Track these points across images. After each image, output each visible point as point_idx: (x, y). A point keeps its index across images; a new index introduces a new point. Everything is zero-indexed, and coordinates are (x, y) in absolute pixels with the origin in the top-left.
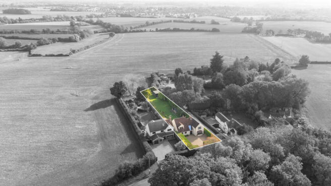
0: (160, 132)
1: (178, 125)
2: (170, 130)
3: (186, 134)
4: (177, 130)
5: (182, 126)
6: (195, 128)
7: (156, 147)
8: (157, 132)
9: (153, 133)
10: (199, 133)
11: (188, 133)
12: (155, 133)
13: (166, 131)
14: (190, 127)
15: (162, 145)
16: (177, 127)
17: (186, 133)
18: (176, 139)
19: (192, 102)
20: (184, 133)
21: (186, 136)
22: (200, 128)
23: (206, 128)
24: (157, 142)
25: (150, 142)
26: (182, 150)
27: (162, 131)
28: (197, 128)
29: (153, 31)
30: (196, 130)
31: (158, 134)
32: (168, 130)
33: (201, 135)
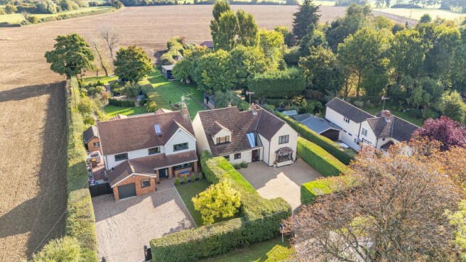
0: (143, 153)
1: (211, 132)
2: (185, 146)
3: (238, 161)
4: (207, 147)
5: (225, 133)
6: (269, 139)
7: (122, 210)
8: (133, 155)
9: (118, 158)
10: (282, 156)
11: (246, 156)
12: (125, 156)
13: (167, 149)
14: (251, 137)
15: (148, 200)
16: (210, 138)
17: (237, 156)
18: (204, 177)
19: (257, 76)
20: (232, 156)
21: (237, 167)
22: (284, 139)
23: (305, 142)
24: (130, 192)
25: (101, 191)
26: (219, 220)
27: (151, 152)
28: (275, 138)
29: (189, 4)
30: (270, 148)
31: (135, 162)
32: (176, 147)
33: (289, 162)
